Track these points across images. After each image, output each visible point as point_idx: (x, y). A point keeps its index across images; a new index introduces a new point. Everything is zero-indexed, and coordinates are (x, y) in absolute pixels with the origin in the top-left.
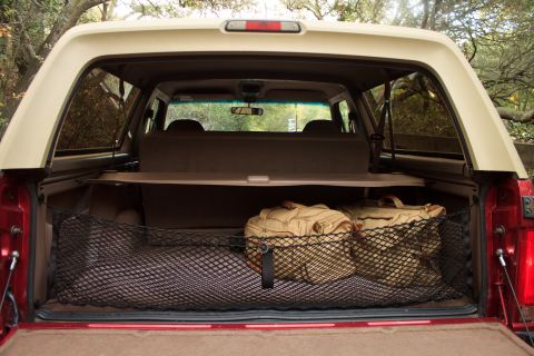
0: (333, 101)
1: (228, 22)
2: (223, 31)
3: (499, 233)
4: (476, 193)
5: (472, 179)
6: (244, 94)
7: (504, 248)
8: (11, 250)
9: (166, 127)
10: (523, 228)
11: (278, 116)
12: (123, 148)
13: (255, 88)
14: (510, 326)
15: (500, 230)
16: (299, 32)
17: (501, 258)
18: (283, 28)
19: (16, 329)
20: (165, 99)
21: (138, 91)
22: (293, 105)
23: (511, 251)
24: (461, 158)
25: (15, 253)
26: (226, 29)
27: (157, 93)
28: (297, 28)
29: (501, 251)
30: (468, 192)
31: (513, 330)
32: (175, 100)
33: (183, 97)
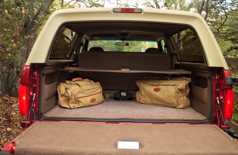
0: (159, 40)
1: (114, 9)
2: (112, 12)
3: (217, 91)
4: (210, 76)
5: (208, 70)
6: (121, 37)
7: (219, 97)
8: (33, 93)
9: (88, 50)
10: (226, 89)
11: (137, 47)
12: (72, 58)
13: (125, 34)
14: (220, 127)
15: (218, 90)
16: (141, 12)
17: (218, 101)
18: (135, 11)
19: (34, 122)
20: (88, 38)
21: (78, 35)
22: (143, 42)
23: (222, 98)
24: (204, 62)
25: (35, 94)
26: (114, 12)
27: (85, 36)
28: (140, 11)
29: (218, 98)
30: (207, 75)
31: (221, 128)
32: (92, 39)
33: (95, 38)
